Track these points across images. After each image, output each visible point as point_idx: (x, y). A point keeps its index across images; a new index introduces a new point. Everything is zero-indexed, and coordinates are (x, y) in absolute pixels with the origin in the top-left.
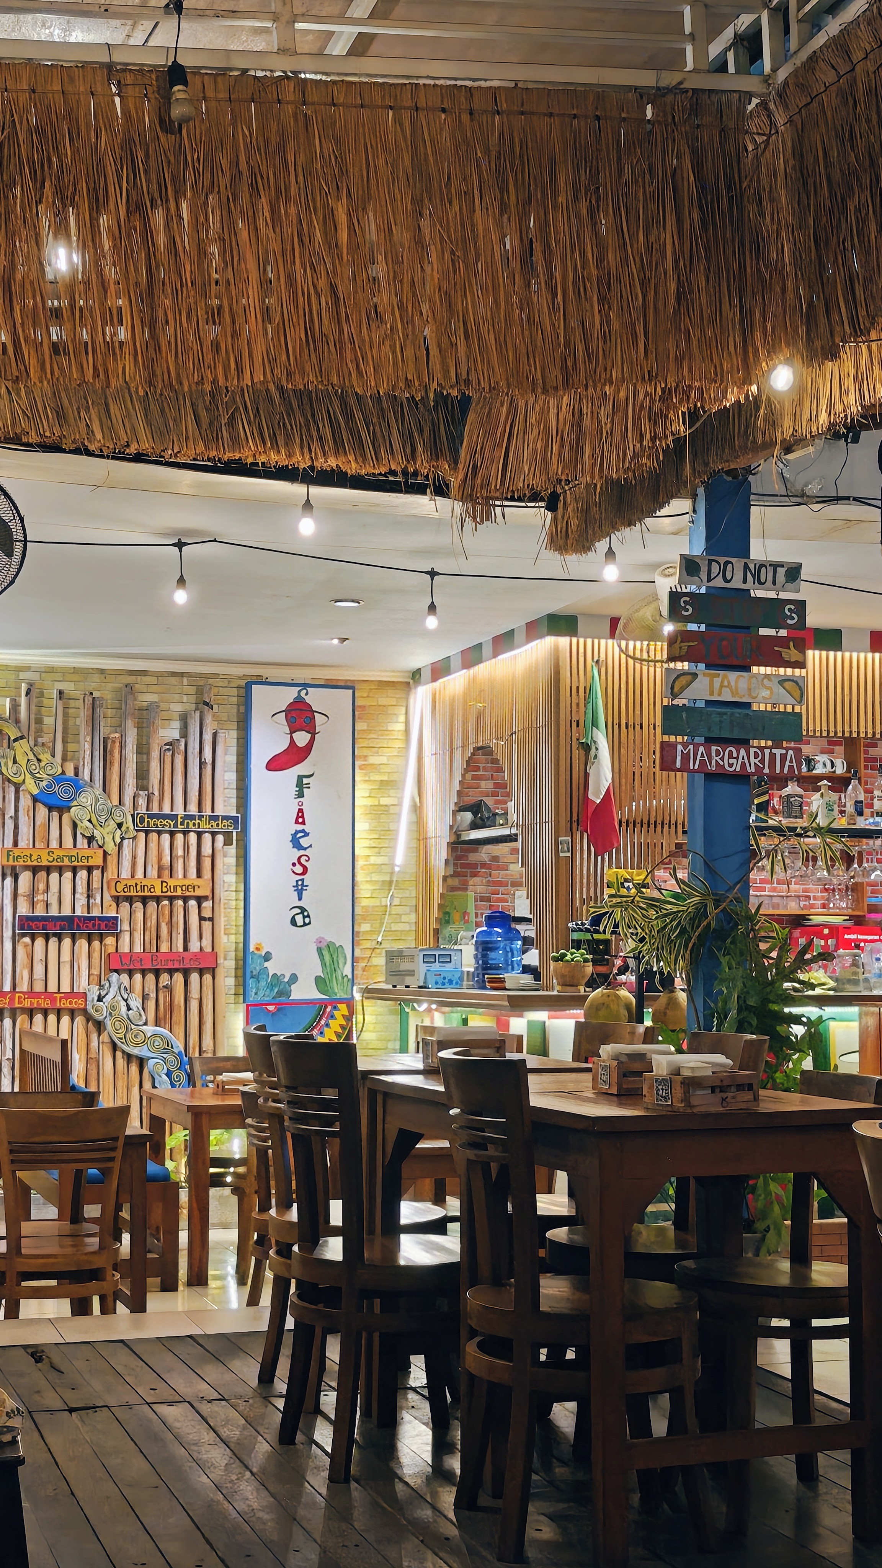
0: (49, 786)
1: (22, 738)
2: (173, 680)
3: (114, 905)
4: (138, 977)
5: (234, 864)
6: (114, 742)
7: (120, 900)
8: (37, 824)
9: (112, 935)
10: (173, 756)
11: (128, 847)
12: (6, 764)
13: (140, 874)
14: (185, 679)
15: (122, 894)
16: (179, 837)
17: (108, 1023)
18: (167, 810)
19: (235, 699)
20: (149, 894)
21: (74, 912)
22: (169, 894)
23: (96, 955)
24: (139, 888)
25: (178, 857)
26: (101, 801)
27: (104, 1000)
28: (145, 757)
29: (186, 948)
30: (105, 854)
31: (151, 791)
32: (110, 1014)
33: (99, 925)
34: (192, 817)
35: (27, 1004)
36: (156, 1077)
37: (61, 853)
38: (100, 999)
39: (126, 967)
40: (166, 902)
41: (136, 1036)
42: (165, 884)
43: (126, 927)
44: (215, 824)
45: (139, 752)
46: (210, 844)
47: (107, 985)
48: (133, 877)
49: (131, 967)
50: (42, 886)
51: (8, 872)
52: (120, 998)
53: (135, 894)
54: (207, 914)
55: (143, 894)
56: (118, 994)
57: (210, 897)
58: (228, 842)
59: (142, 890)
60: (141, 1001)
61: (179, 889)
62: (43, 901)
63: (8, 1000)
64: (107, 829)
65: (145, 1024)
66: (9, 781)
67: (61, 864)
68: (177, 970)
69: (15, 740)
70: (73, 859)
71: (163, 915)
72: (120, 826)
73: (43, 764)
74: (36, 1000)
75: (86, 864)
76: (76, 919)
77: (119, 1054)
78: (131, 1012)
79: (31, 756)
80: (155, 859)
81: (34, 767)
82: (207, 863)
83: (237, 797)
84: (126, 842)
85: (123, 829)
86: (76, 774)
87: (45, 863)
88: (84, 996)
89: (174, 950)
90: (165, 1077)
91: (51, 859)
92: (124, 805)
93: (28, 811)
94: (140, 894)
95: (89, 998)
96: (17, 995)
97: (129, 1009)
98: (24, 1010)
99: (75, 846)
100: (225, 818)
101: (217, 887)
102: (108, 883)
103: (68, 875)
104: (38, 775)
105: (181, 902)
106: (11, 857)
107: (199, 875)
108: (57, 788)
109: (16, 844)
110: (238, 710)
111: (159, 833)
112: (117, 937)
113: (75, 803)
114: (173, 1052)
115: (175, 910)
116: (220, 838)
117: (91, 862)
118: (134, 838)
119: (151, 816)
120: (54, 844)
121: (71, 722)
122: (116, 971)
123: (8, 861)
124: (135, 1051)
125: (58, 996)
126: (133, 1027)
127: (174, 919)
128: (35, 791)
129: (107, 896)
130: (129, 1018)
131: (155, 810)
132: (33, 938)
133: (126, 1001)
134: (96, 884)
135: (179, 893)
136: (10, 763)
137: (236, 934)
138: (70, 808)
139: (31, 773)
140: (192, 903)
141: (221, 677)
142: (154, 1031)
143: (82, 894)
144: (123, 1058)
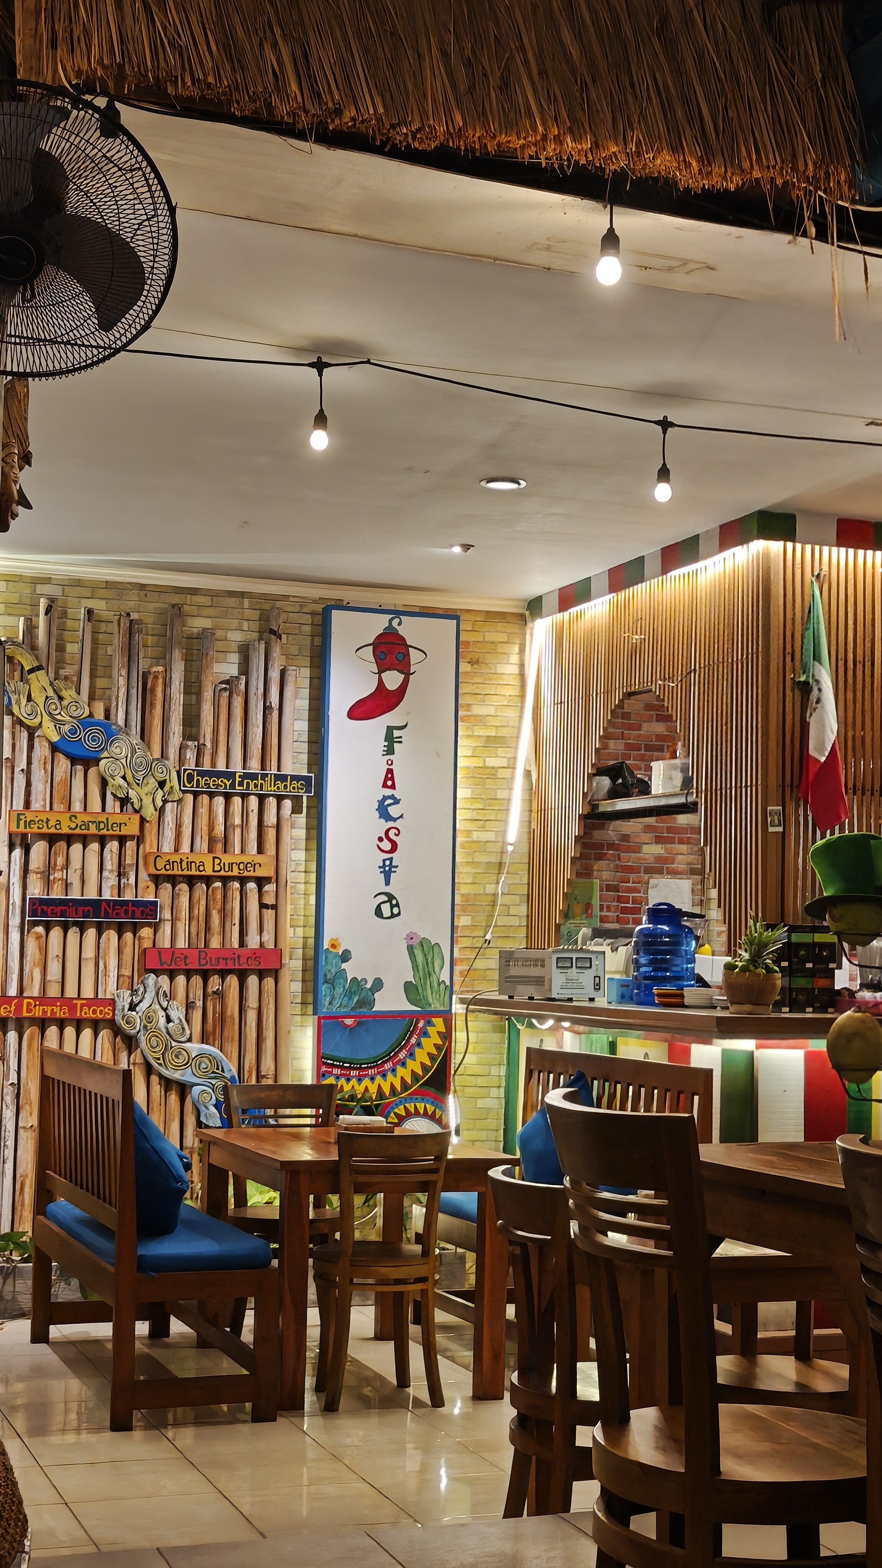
0: (73, 731)
1: (39, 668)
2: (231, 602)
3: (152, 886)
4: (181, 979)
5: (304, 837)
6: (156, 678)
7: (160, 881)
8: (57, 779)
9: (149, 925)
10: (230, 697)
11: (172, 812)
12: (18, 702)
13: (185, 848)
14: (246, 602)
15: (163, 872)
16: (237, 800)
17: (142, 1038)
18: (221, 766)
19: (308, 629)
20: (198, 873)
21: (100, 896)
22: (222, 873)
23: (128, 951)
24: (184, 865)
25: (234, 827)
26: (139, 753)
27: (138, 1009)
28: (194, 697)
29: (242, 943)
30: (143, 820)
31: (202, 742)
32: (145, 1027)
33: (133, 911)
34: (253, 777)
35: (38, 1012)
36: (202, 1108)
37: (87, 818)
38: (133, 1007)
39: (165, 967)
40: (218, 884)
41: (177, 1056)
42: (217, 861)
43: (167, 915)
44: (281, 786)
45: (187, 692)
46: (274, 811)
47: (142, 989)
48: (177, 850)
49: (173, 967)
50: (60, 861)
51: (18, 841)
52: (158, 1007)
53: (180, 872)
54: (269, 900)
55: (189, 873)
56: (156, 1001)
57: (274, 880)
58: (296, 810)
59: (189, 868)
60: (184, 1010)
61: (235, 867)
62: (61, 879)
63: (13, 1008)
64: (146, 789)
65: (190, 1040)
66: (21, 723)
67: (85, 832)
68: (230, 972)
69: (31, 671)
70: (102, 826)
71: (214, 900)
72: (162, 784)
73: (65, 703)
74: (50, 1008)
75: (118, 833)
76: (104, 905)
77: (154, 1079)
78: (171, 1024)
79: (51, 693)
80: (205, 829)
81: (54, 707)
82: (271, 834)
83: (309, 753)
84: (169, 806)
85: (167, 788)
86: (107, 716)
87: (65, 830)
88: (112, 1002)
89: (228, 946)
90: (213, 1110)
91: (73, 825)
92: (167, 759)
93: (45, 763)
94: (186, 872)
95: (119, 1005)
96: (26, 1001)
97: (169, 1020)
98: (33, 1021)
99: (104, 809)
100: (295, 778)
101: (283, 866)
102: (146, 858)
103: (95, 846)
104: (59, 717)
105: (237, 885)
106: (22, 823)
107: (260, 850)
108: (82, 734)
109: (27, 805)
110: (312, 642)
111: (212, 795)
112: (156, 927)
113: (105, 754)
114: (224, 1077)
115: (230, 893)
116: (287, 804)
117: (124, 831)
118: (180, 801)
119: (202, 774)
120: (77, 806)
121: (100, 652)
122: (156, 972)
123: (18, 827)
124: (177, 1075)
125: (79, 1002)
126: (174, 1044)
127: (228, 906)
128: (55, 738)
129: (143, 875)
130: (168, 1033)
131: (207, 767)
132: (48, 927)
133: (165, 1010)
134: (129, 860)
135: (235, 872)
136: (24, 701)
137: (304, 926)
138: (99, 760)
139: (50, 715)
140: (252, 885)
141: (291, 599)
142: (201, 1049)
143: (111, 871)
144: (160, 1083)
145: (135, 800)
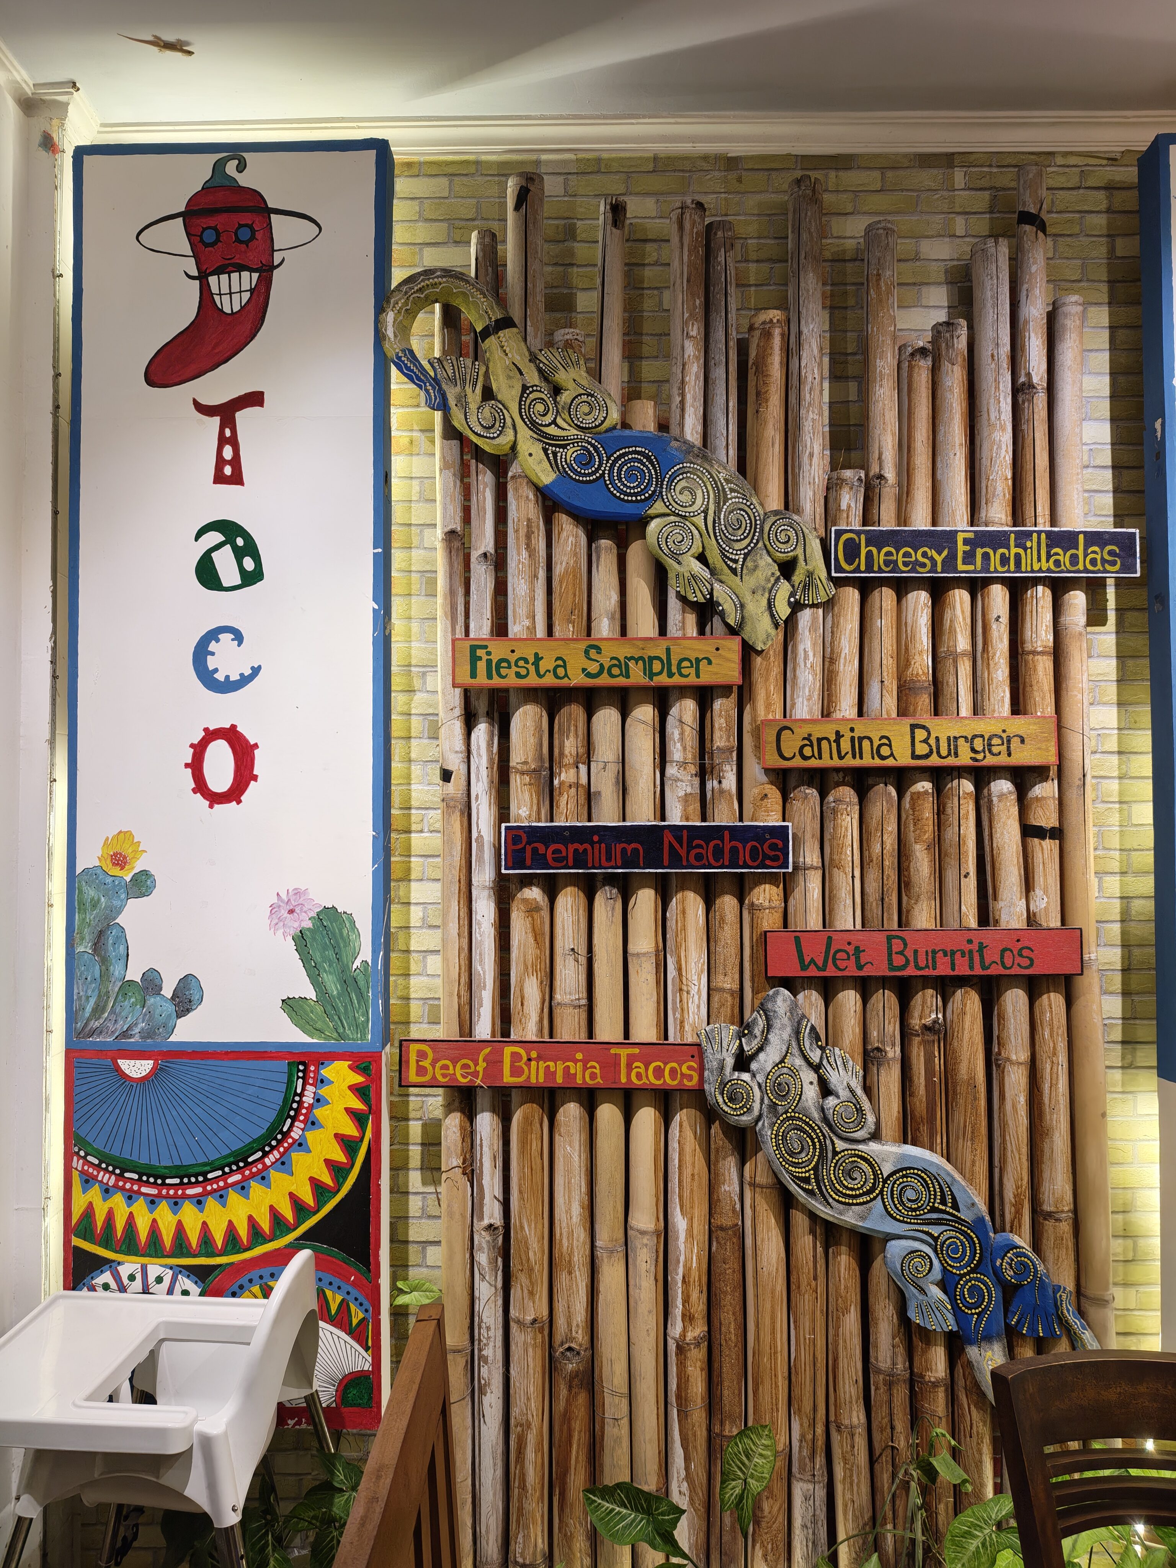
0: (586, 460)
1: (505, 323)
2: (927, 177)
3: (775, 794)
4: (849, 999)
5: (1114, 676)
6: (767, 335)
7: (792, 782)
8: (558, 570)
9: (772, 879)
10: (935, 370)
11: (813, 628)
12: (462, 401)
13: (846, 707)
14: (959, 177)
15: (798, 762)
16: (960, 598)
17: (767, 1131)
18: (920, 521)
20: (878, 762)
21: (663, 818)
22: (934, 761)
23: (728, 934)
24: (846, 745)
25: (955, 657)
26: (734, 499)
27: (754, 1066)
28: (853, 386)
29: (985, 916)
30: (748, 651)
31: (874, 469)
32: (773, 1106)
33: (734, 851)
34: (997, 540)
35: (536, 1075)
36: (911, 1291)
37: (623, 651)
38: (743, 1062)
39: (812, 972)
40: (925, 786)
41: (849, 1174)
42: (920, 734)
43: (811, 856)
44: (1065, 558)
45: (837, 376)
46: (1047, 616)
47: (761, 1023)
48: (826, 713)
49: (830, 972)
50: (571, 746)
51: (481, 706)
52: (799, 1062)
53: (836, 762)
54: (1046, 817)
55: (857, 762)
56: (795, 1050)
57: (1053, 772)
58: (1096, 617)
59: (857, 752)
60: (859, 1068)
61: (962, 744)
62: (577, 785)
63: (482, 1066)
64: (751, 581)
65: (876, 1136)
66: (479, 454)
67: (621, 681)
68: (962, 981)
69: (486, 333)
70: (657, 666)
71: (917, 821)
72: (787, 568)
73: (565, 398)
74: (560, 1066)
75: (692, 680)
76: (668, 837)
77: (800, 1220)
78: (831, 1101)
79: (533, 378)
80: (889, 663)
81: (540, 407)
82: (1043, 669)
83: (1116, 491)
84: (805, 617)
85: (798, 577)
86: (663, 427)
87: (577, 679)
88: (697, 1051)
89: (953, 923)
90: (936, 1292)
91: (593, 668)
92: (798, 511)
93: (528, 536)
94: (849, 762)
95: (712, 1059)
96: (508, 1050)
97: (826, 1090)
98: (532, 1093)
99: (663, 630)
100: (1094, 538)
101: (1074, 740)
102: (757, 733)
103: (645, 713)
104: (552, 430)
105: (967, 786)
106: (481, 666)
107: (1018, 706)
108: (606, 467)
109: (500, 628)
111: (901, 587)
112: (787, 884)
113: (659, 507)
114: (959, 1220)
115: (952, 806)
116: (1077, 600)
117: (708, 676)
118: (829, 605)
119: (878, 540)
120: (604, 627)
122: (791, 984)
123: (473, 675)
124: (850, 1217)
125: (624, 1052)
126: (840, 1145)
127: (950, 834)
128: (547, 476)
129: (754, 770)
130: (825, 1120)
131: (888, 523)
132: (552, 893)
133: (816, 1068)
134: (721, 739)
135: (965, 758)
136: (474, 397)
137: (1123, 873)
138: (644, 522)
139: (534, 426)
140: (1003, 787)
142: (904, 1157)
143: (683, 764)
144: (812, 1232)
145: (727, 605)
